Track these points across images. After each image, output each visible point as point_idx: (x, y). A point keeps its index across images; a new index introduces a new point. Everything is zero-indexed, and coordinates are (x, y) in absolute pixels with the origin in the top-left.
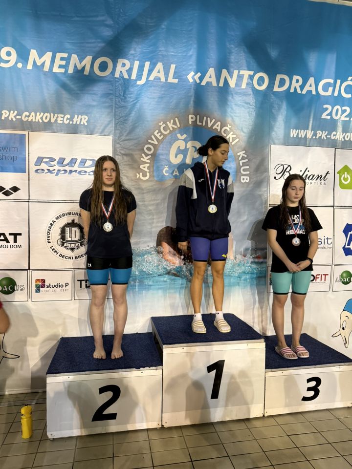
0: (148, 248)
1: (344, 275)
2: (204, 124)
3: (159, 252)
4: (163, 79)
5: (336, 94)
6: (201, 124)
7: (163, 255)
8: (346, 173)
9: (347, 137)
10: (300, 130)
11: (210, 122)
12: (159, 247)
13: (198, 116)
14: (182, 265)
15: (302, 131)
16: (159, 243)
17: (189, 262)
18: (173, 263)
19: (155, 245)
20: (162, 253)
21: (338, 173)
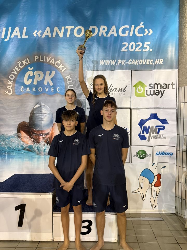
0: (12, 134)
1: (141, 152)
2: (44, 61)
3: (19, 137)
4: (19, 37)
5: (131, 35)
6: (42, 60)
7: (21, 139)
8: (140, 86)
9: (141, 63)
10: (106, 60)
11: (48, 59)
12: (19, 134)
13: (40, 56)
14: (33, 144)
15: (108, 60)
16: (19, 131)
17: (37, 143)
18: (27, 143)
19: (17, 133)
20: (20, 137)
21: (134, 86)
